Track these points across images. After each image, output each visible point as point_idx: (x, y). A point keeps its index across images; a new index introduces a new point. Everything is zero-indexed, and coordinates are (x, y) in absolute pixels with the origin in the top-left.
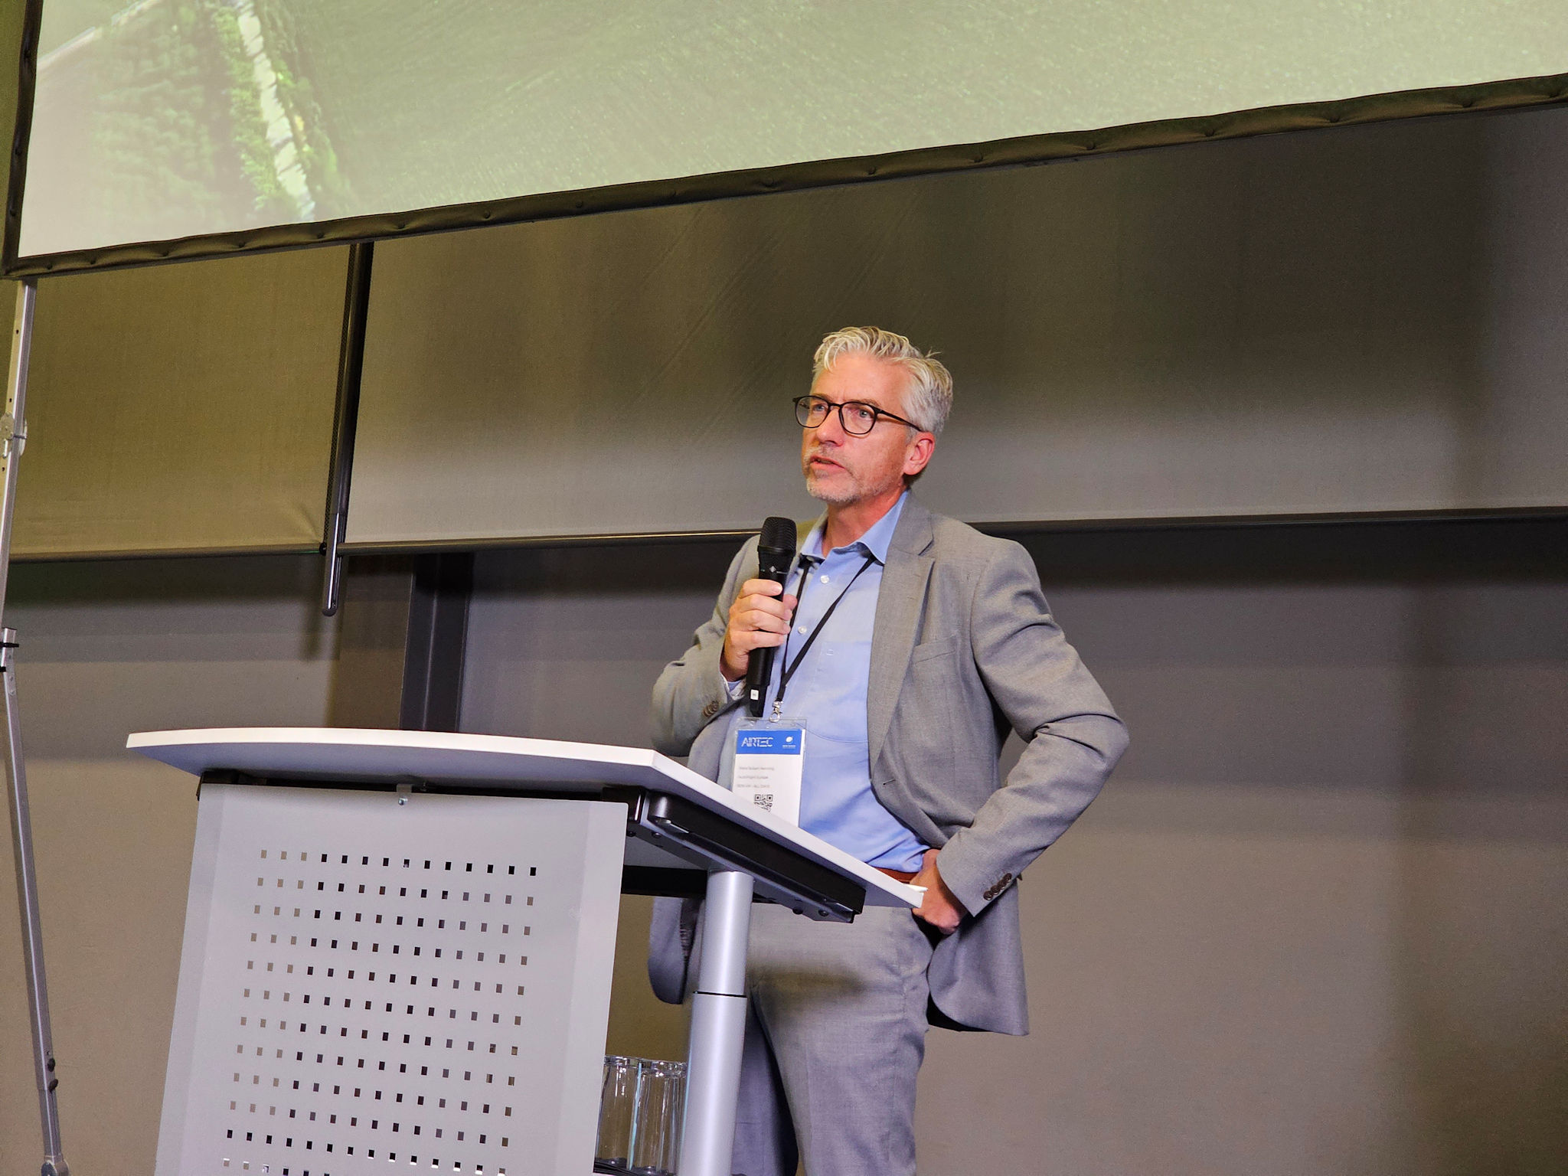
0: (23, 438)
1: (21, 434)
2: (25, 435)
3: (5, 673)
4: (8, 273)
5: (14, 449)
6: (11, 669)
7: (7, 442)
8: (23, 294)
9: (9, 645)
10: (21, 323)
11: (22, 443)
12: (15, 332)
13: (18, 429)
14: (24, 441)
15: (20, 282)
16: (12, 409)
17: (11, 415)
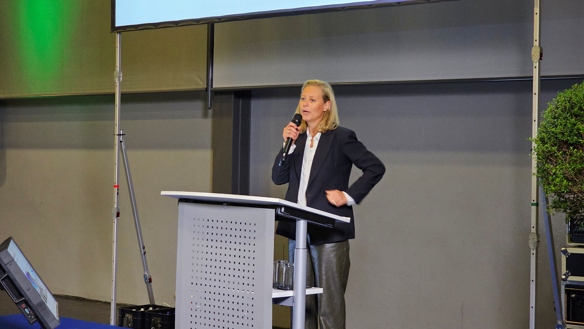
0: (121, 77)
1: (121, 76)
2: (122, 76)
3: (122, 143)
4: (113, 31)
5: (119, 80)
6: (124, 141)
7: (117, 78)
8: (118, 36)
9: (122, 135)
10: (118, 44)
11: (121, 78)
12: (116, 47)
13: (120, 75)
14: (122, 77)
15: (116, 33)
16: (118, 69)
17: (118, 71)
